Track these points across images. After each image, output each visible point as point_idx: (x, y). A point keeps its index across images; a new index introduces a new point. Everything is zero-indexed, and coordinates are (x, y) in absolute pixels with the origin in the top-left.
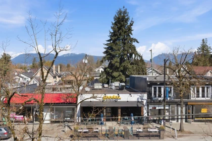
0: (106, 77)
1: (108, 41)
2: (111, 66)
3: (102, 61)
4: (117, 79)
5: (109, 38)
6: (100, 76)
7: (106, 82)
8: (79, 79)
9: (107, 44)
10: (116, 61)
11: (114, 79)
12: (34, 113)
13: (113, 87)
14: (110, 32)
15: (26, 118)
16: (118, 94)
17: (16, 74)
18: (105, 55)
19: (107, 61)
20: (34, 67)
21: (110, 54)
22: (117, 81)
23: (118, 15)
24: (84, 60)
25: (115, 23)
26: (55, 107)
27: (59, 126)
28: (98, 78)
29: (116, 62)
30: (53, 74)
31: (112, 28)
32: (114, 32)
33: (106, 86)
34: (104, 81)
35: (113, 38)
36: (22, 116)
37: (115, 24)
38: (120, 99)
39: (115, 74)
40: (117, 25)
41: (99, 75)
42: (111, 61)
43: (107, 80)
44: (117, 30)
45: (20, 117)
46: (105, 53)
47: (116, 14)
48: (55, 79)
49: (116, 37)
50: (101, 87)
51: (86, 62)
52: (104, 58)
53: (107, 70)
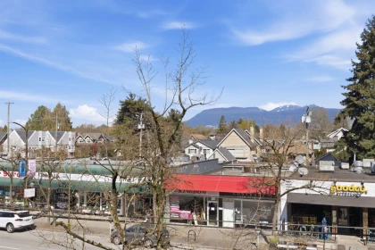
0: (348, 149)
1: (350, 80)
2: (357, 127)
3: (338, 119)
4: (369, 153)
5: (352, 75)
6: (335, 147)
7: (347, 159)
8: (281, 152)
9: (348, 87)
10: (366, 117)
11: (363, 152)
12: (208, 208)
13: (359, 170)
14: (354, 64)
15: (195, 217)
16: (362, 184)
17: (191, 142)
18: (344, 107)
19: (348, 118)
20: (221, 130)
21: (355, 105)
22: (369, 156)
23: (370, 29)
24: (303, 119)
25: (365, 44)
26: (242, 200)
27: (248, 234)
28: (332, 150)
29: (367, 120)
30: (250, 143)
31: (358, 54)
32: (363, 62)
33: (345, 166)
34: (342, 158)
35: (360, 74)
36: (189, 212)
37: (365, 46)
38: (366, 193)
39: (366, 143)
40: (367, 48)
41: (333, 145)
42: (356, 120)
43: (348, 156)
44: (368, 58)
45: (185, 213)
46: (343, 102)
47: (367, 29)
48: (253, 152)
49: (367, 73)
50: (332, 168)
51: (308, 120)
52: (343, 112)
53: (348, 135)
